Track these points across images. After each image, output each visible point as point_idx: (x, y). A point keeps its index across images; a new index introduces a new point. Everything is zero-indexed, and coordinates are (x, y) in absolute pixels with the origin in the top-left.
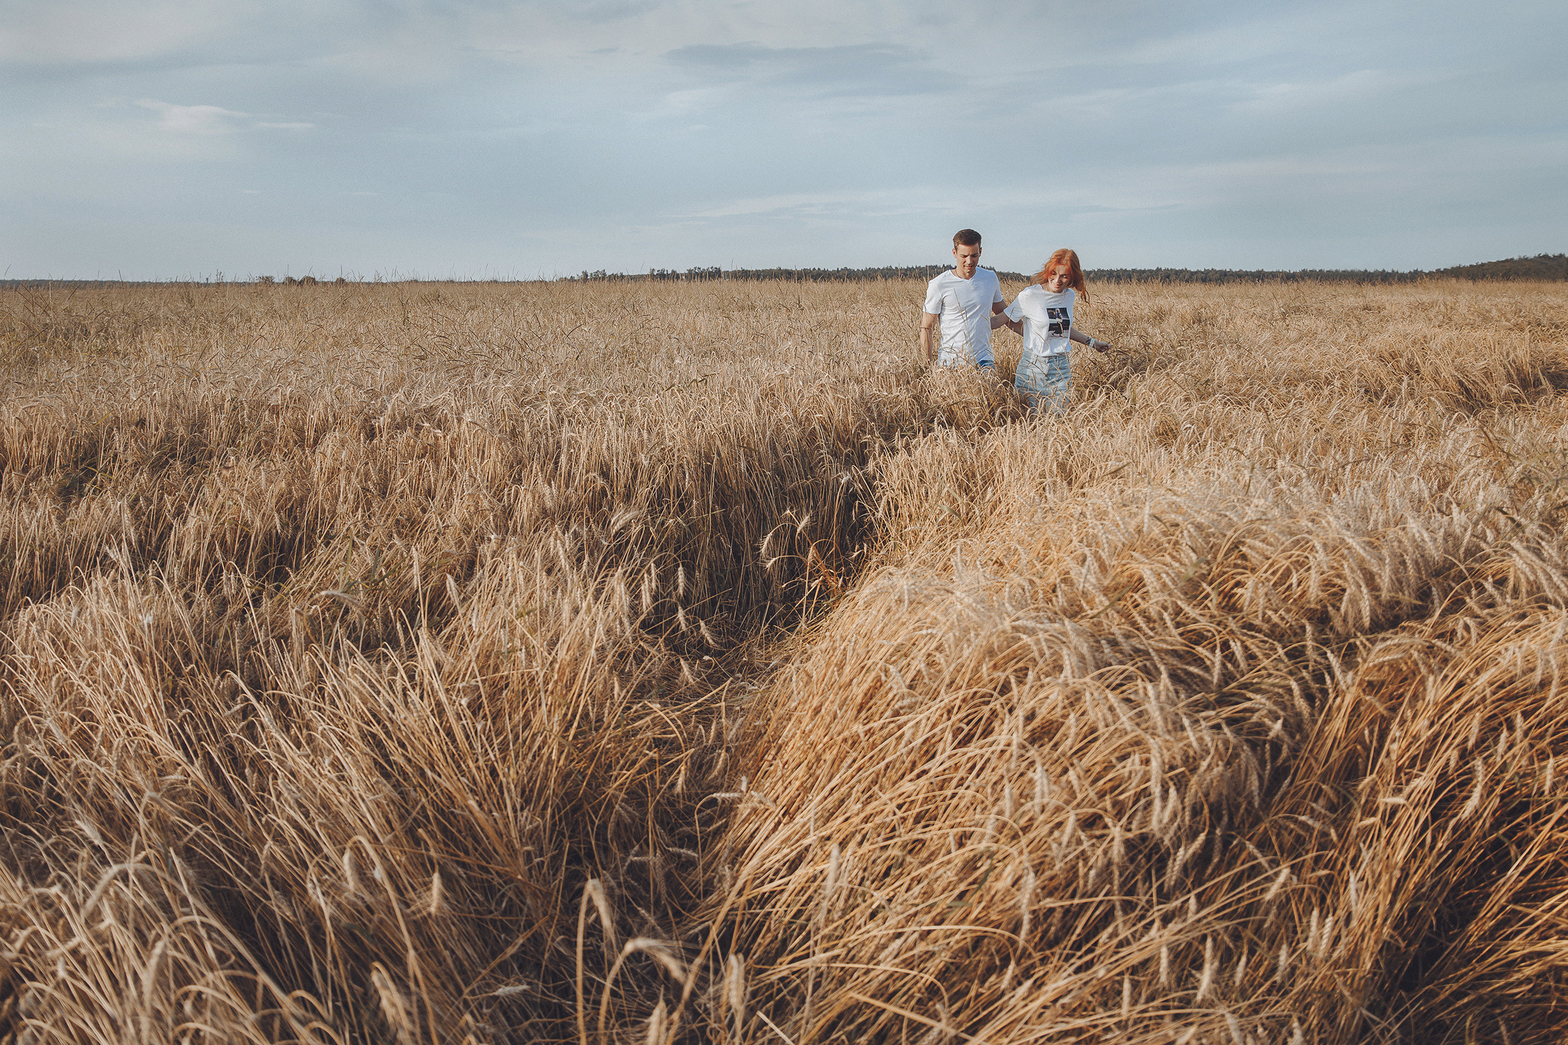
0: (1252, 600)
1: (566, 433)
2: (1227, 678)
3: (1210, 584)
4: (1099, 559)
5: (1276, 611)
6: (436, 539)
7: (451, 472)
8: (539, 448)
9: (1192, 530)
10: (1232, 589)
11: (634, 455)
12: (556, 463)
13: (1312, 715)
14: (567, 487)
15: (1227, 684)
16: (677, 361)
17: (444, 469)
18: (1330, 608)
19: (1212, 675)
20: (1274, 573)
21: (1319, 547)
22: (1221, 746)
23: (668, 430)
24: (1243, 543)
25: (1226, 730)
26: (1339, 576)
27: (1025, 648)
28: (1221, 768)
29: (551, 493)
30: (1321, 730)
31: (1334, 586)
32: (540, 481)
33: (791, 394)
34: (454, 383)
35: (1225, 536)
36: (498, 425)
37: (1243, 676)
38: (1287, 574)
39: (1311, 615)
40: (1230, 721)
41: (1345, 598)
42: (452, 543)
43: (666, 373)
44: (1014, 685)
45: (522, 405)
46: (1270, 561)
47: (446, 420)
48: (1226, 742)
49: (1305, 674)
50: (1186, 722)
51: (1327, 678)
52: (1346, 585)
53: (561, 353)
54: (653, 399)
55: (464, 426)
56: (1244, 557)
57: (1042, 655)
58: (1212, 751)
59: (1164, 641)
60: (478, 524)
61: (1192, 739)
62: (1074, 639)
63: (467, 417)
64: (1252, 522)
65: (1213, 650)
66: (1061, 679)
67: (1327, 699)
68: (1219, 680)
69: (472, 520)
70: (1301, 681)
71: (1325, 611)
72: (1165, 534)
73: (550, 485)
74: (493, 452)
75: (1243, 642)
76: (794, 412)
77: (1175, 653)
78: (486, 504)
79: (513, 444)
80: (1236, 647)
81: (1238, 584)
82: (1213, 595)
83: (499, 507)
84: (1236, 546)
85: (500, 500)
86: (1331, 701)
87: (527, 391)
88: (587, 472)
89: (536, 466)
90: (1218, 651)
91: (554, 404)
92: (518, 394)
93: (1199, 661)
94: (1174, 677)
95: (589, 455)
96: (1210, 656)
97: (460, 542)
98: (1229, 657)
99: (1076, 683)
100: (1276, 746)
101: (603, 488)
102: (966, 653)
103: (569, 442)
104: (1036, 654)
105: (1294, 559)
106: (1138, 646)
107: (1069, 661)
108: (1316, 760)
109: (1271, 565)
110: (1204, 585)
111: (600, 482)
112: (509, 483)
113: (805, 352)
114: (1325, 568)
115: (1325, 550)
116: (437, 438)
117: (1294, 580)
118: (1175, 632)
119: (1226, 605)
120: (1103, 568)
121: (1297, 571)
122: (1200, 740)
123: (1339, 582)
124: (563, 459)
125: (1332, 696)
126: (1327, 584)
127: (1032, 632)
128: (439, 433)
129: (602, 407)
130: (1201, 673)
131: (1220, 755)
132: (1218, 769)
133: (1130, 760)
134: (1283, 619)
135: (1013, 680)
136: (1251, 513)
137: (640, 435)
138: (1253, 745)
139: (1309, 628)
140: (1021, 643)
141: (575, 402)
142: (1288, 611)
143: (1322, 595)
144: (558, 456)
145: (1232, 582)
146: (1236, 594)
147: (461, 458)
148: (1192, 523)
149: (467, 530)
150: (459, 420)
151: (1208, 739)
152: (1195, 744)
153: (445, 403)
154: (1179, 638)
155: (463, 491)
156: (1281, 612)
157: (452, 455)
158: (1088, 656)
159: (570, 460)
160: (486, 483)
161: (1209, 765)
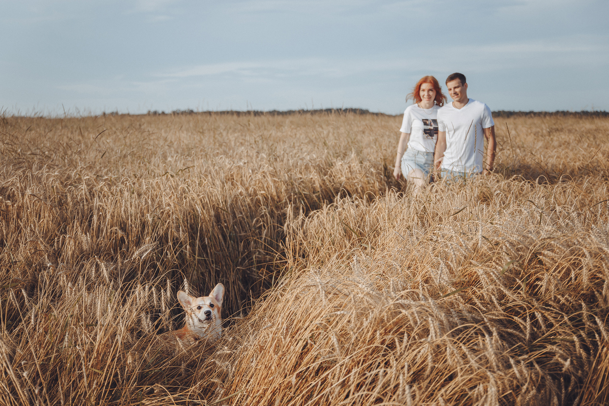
0: (547, 290)
1: (96, 202)
2: (534, 336)
3: (520, 280)
4: (448, 266)
5: (563, 296)
6: (8, 271)
7: (18, 228)
8: (78, 213)
9: (508, 245)
10: (535, 282)
11: (143, 216)
12: (90, 221)
13: (588, 358)
14: (98, 237)
15: (535, 339)
16: (169, 159)
17: (12, 226)
18: (596, 293)
19: (525, 335)
20: (559, 272)
21: (587, 254)
22: (533, 376)
23: (165, 200)
24: (541, 254)
25: (537, 366)
26: (600, 272)
27: (405, 318)
28: (534, 391)
29: (87, 240)
30: (596, 369)
31: (598, 278)
32: (79, 233)
33: (244, 179)
34: (20, 172)
35: (529, 249)
36: (50, 198)
37: (544, 334)
38: (568, 272)
39: (585, 297)
40: (539, 361)
41: (605, 286)
42: (19, 273)
43: (162, 166)
44: (397, 344)
45: (66, 186)
46: (557, 264)
47: (14, 195)
48: (537, 374)
49: (582, 333)
50: (512, 361)
51: (597, 336)
52: (604, 278)
53: (91, 155)
54: (154, 182)
55: (26, 197)
56: (540, 262)
57: (416, 323)
58: (528, 379)
59: (494, 314)
60: (36, 260)
61: (516, 372)
62: (436, 311)
63: (28, 192)
64: (544, 239)
65: (525, 319)
66: (429, 339)
67: (597, 350)
68: (529, 338)
69: (33, 257)
70: (579, 336)
71: (593, 296)
72: (491, 249)
73: (86, 234)
74: (47, 215)
75: (542, 314)
76: (247, 189)
77: (500, 321)
78: (42, 247)
79: (60, 209)
80: (539, 316)
81: (538, 279)
82: (523, 286)
83: (51, 250)
84: (535, 255)
85: (52, 246)
86: (600, 351)
87: (69, 178)
88: (111, 227)
89: (77, 223)
90: (528, 319)
91: (88, 185)
92: (63, 179)
93: (516, 327)
94: (501, 336)
95: (113, 216)
96: (523, 323)
97: (24, 273)
98: (535, 323)
99: (439, 341)
100: (567, 379)
101: (122, 237)
102: (365, 324)
103: (99, 209)
104: (412, 322)
105: (572, 262)
106: (476, 317)
107: (433, 326)
108: (594, 388)
109: (558, 267)
110: (517, 280)
111: (120, 233)
112: (58, 234)
113: (253, 153)
114: (592, 268)
115: (591, 256)
116: (7, 206)
117: (573, 275)
118: (500, 308)
119: (532, 293)
120: (451, 271)
121: (574, 270)
122: (521, 372)
123: (601, 276)
124: (95, 218)
125: (600, 348)
126: (593, 277)
127: (408, 307)
128: (9, 203)
129: (121, 186)
130: (517, 333)
131: (534, 383)
132: (533, 392)
133: (476, 389)
134: (568, 300)
135: (397, 340)
136: (543, 235)
137: (146, 202)
138: (554, 377)
139: (583, 304)
140: (400, 316)
141: (102, 184)
142: (570, 296)
143: (591, 285)
144: (92, 216)
145: (534, 277)
146: (537, 285)
147: (25, 219)
148: (508, 241)
149: (30, 265)
150: (23, 195)
151: (525, 371)
152: (518, 375)
153: (13, 184)
154: (502, 312)
155: (26, 239)
156: (566, 296)
157: (18, 216)
158: (445, 322)
159: (99, 219)
160: (42, 235)
161: (527, 388)
